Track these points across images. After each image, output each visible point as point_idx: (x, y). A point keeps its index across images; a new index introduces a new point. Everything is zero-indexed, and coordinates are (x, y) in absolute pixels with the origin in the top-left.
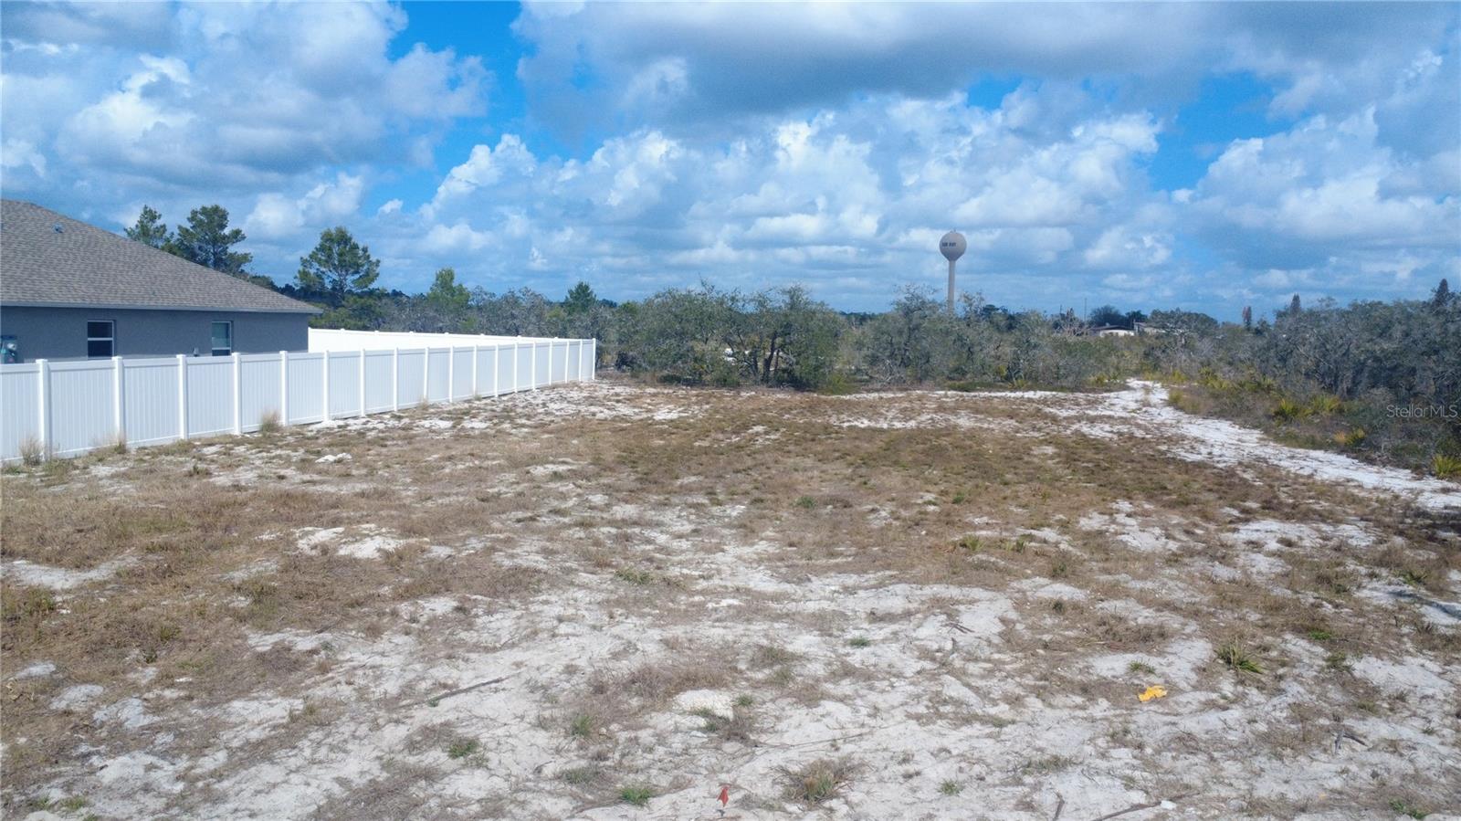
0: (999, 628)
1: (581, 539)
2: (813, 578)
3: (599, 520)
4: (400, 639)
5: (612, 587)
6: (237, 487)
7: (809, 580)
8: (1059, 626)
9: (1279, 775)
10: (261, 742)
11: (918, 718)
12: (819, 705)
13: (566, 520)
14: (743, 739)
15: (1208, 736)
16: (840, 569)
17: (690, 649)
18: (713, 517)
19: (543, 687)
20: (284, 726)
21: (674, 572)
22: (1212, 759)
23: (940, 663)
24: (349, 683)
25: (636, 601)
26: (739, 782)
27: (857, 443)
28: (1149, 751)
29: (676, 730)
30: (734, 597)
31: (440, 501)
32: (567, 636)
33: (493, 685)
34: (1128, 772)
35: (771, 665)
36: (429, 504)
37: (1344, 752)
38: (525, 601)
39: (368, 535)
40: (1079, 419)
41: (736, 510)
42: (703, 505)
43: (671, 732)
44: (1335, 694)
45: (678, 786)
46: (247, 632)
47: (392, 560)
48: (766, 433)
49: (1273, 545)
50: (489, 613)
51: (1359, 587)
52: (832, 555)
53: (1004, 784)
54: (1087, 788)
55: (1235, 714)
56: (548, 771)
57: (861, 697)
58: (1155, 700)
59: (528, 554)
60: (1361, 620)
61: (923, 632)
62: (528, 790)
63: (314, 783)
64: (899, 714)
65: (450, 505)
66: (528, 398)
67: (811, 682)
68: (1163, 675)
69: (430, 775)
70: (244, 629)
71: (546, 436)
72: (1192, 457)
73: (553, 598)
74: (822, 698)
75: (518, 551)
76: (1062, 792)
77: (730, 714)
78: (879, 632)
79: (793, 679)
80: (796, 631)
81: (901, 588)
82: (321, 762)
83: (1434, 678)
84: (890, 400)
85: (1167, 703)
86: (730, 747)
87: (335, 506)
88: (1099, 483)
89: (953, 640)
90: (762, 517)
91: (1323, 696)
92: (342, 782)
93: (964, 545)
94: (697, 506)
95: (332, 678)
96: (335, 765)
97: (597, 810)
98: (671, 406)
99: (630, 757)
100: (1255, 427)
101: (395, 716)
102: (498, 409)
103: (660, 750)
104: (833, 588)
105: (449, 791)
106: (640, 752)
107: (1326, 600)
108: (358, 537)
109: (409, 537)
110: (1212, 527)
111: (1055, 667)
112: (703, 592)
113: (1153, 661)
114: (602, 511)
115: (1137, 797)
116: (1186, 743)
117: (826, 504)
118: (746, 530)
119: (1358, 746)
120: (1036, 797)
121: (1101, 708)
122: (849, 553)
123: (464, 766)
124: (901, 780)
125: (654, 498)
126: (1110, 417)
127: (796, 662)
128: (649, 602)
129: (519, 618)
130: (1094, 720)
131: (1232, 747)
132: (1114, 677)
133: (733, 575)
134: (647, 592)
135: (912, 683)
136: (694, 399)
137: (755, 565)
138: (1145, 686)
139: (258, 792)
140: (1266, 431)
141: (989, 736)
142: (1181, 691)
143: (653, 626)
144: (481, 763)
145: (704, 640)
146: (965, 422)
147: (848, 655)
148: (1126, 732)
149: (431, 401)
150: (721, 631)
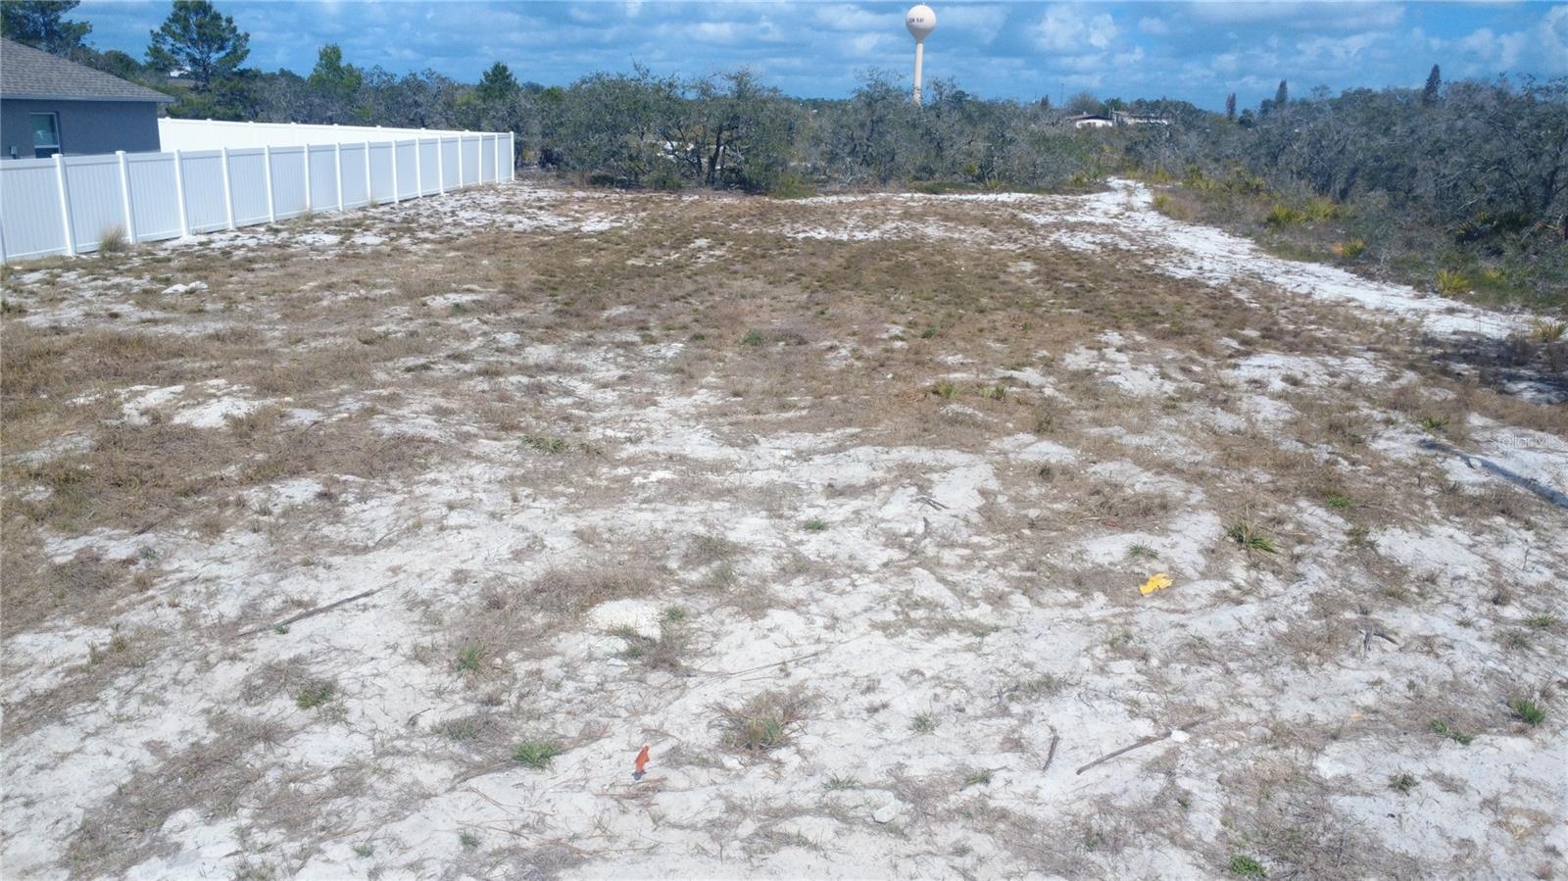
0: (980, 501)
1: (484, 392)
2: (761, 440)
3: (508, 365)
4: (246, 539)
5: (517, 458)
6: (57, 330)
7: (756, 442)
8: (1045, 496)
9: (1304, 690)
10: (51, 694)
11: (884, 627)
12: (765, 616)
13: (468, 367)
14: (673, 666)
15: (1221, 642)
16: (793, 426)
17: (609, 542)
18: (644, 359)
19: (423, 602)
20: (82, 669)
21: (595, 434)
22: (1228, 672)
23: (911, 551)
24: (174, 605)
25: (548, 476)
26: (667, 726)
27: (814, 260)
28: (1154, 662)
29: (590, 658)
30: (666, 468)
31: (313, 345)
32: (458, 528)
33: (362, 601)
34: (1133, 693)
35: (709, 561)
36: (300, 348)
37: (1374, 655)
38: (408, 481)
39: (214, 396)
40: (1057, 226)
41: (672, 350)
42: (633, 344)
43: (583, 660)
44: (1360, 578)
45: (590, 735)
46: (44, 536)
47: (243, 429)
48: (710, 248)
49: (1277, 385)
50: (363, 498)
51: (1375, 436)
52: (784, 407)
53: (989, 716)
54: (1086, 718)
55: (1251, 610)
56: (425, 723)
57: (817, 601)
58: (1158, 593)
59: (417, 419)
60: (1380, 480)
61: (889, 511)
62: (398, 752)
63: (117, 751)
64: (862, 623)
65: (325, 350)
66: (435, 204)
67: (756, 583)
68: (1167, 559)
69: (270, 734)
70: (41, 531)
71: (452, 254)
72: (1181, 274)
73: (444, 477)
74: (770, 606)
75: (405, 411)
76: (1057, 726)
77: (656, 633)
78: (837, 511)
79: (735, 580)
80: (740, 512)
81: (864, 452)
82: (129, 719)
83: (1465, 552)
84: (850, 205)
85: (1172, 597)
86: (657, 678)
87: (179, 354)
88: (1084, 308)
89: (925, 520)
90: (703, 358)
91: (1346, 581)
92: (155, 748)
93: (936, 392)
94: (626, 345)
95: (153, 597)
96: (148, 723)
97: (485, 778)
98: (602, 214)
99: (531, 698)
100: (1246, 236)
101: (231, 650)
102: (397, 220)
103: (569, 686)
104: (784, 453)
105: (295, 758)
106: (544, 690)
107: (1338, 454)
108: (199, 399)
109: (265, 397)
110: (1211, 362)
111: (1044, 553)
112: (630, 462)
113: (1153, 542)
114: (511, 354)
115: (1144, 727)
116: (1197, 651)
117: (777, 340)
118: (684, 376)
119: (1388, 645)
120: (1026, 732)
121: (1098, 605)
122: (802, 404)
123: (316, 721)
124: (865, 715)
125: (576, 335)
126: (1091, 224)
127: (739, 557)
128: (563, 477)
129: (400, 504)
130: (1090, 623)
131: (1250, 655)
132: (1111, 564)
133: (666, 436)
134: (560, 463)
135: (878, 581)
136: (628, 205)
137: (692, 423)
138: (1147, 573)
139: (40, 768)
140: (1258, 241)
141: (969, 649)
142: (1188, 580)
143: (567, 510)
144: (338, 716)
145: (628, 530)
146: (933, 231)
147: (801, 543)
148: (1128, 637)
149: (317, 210)
150: (648, 516)
